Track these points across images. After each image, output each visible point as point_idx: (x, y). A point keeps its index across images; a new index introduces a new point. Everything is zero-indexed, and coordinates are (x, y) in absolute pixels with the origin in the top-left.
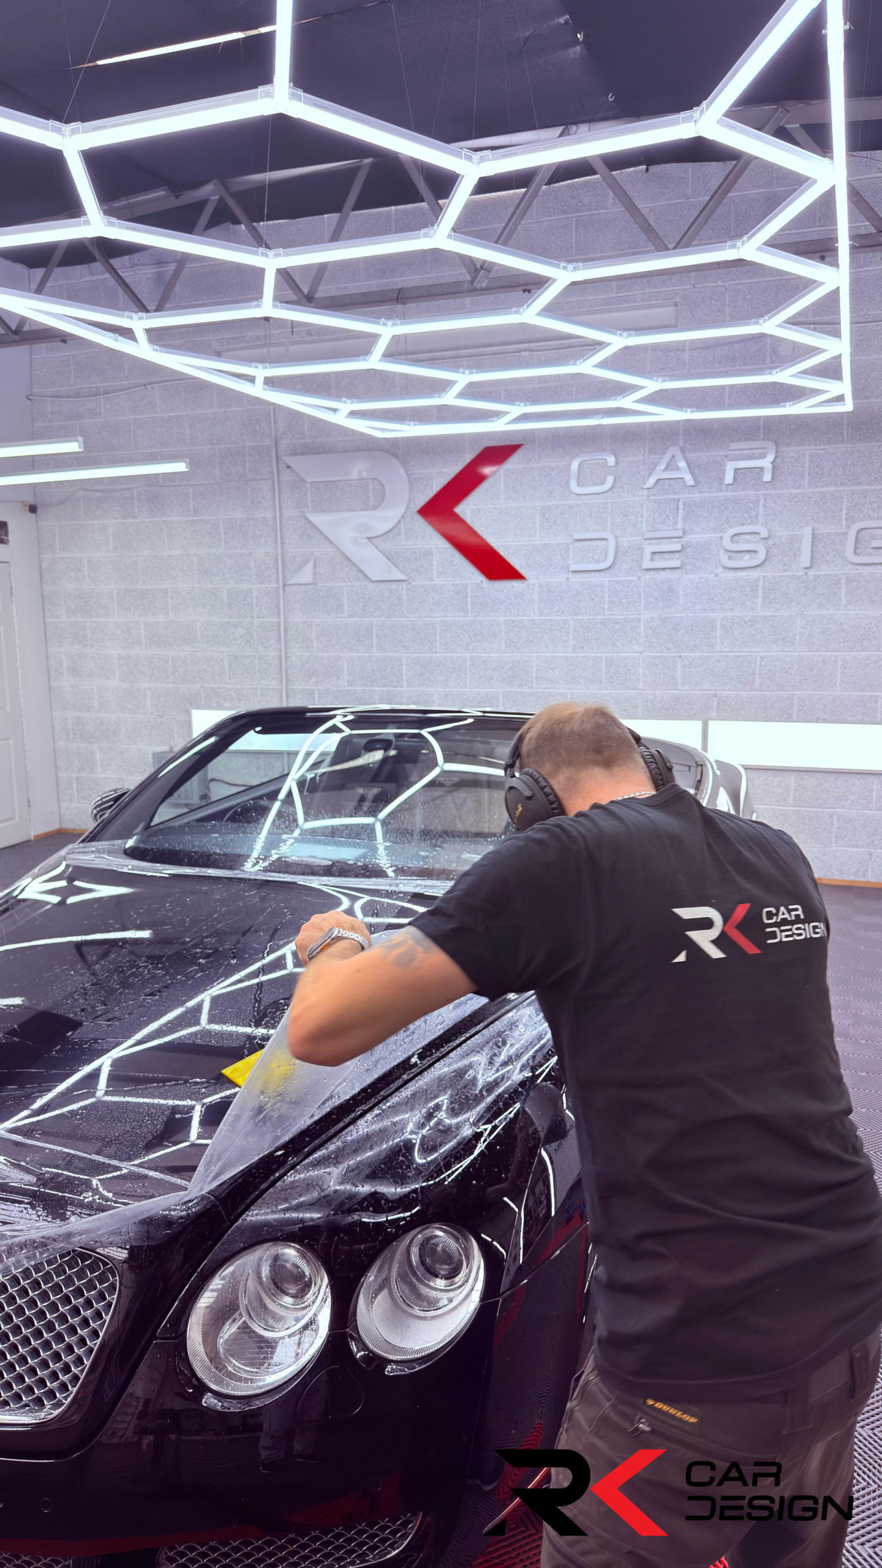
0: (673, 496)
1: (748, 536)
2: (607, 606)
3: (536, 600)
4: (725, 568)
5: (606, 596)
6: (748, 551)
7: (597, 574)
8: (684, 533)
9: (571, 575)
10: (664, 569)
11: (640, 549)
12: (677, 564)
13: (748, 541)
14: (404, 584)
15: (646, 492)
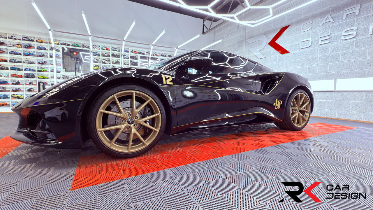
0: (328, 26)
1: (351, 31)
2: (309, 55)
3: (292, 57)
4: (343, 40)
5: (309, 53)
6: (351, 34)
7: (307, 48)
8: (331, 34)
9: (300, 50)
10: (325, 44)
11: (318, 40)
12: (328, 42)
13: (351, 32)
14: (265, 58)
15: (320, 27)
